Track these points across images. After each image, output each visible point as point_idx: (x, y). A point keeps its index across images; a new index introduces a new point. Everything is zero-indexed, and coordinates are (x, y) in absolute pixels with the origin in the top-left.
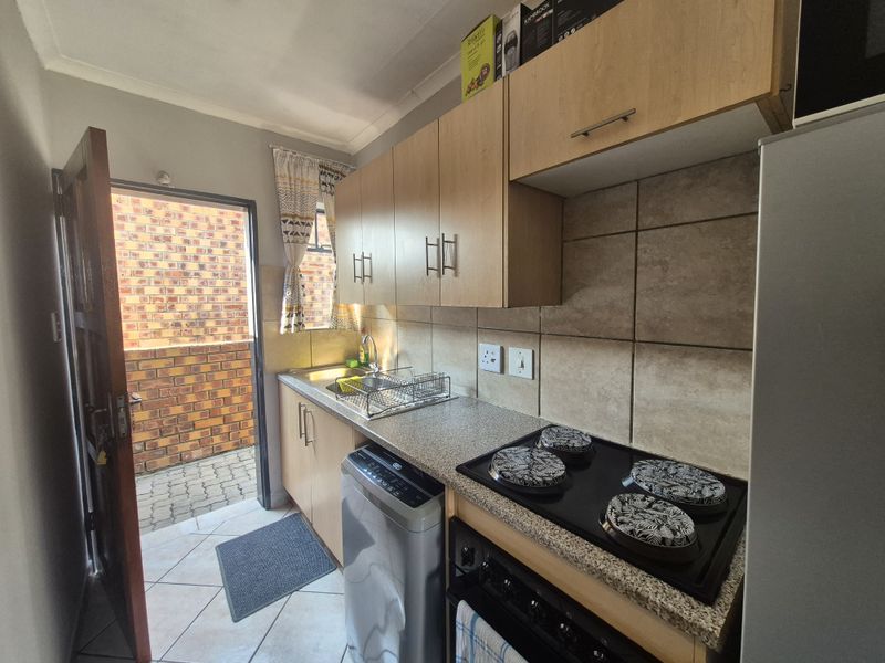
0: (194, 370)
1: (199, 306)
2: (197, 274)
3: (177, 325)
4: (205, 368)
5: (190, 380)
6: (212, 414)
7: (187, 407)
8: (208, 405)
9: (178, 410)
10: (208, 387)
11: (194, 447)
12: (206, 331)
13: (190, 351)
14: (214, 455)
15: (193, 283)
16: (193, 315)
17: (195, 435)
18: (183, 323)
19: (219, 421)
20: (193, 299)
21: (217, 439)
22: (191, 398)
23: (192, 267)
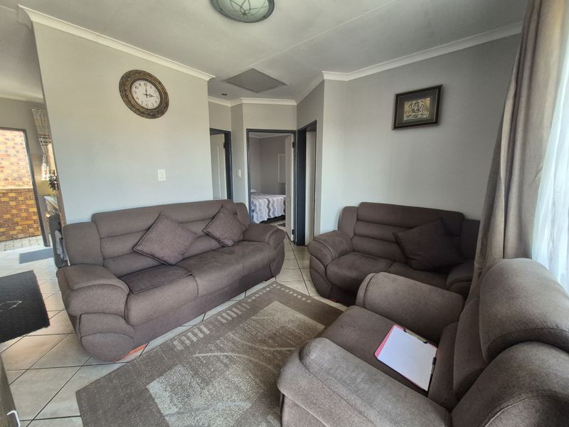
0: (15, 199)
1: (18, 171)
2: (15, 155)
3: (6, 179)
4: (21, 198)
5: (13, 203)
6: (27, 219)
7: (13, 215)
8: (24, 215)
9: (8, 216)
10: (24, 207)
11: (19, 233)
12: (23, 183)
13: (12, 191)
14: (30, 237)
15: (13, 160)
16: (15, 175)
17: (18, 228)
18: (10, 179)
19: (32, 222)
20: (15, 167)
21: (31, 230)
22: (15, 211)
23: (12, 152)
